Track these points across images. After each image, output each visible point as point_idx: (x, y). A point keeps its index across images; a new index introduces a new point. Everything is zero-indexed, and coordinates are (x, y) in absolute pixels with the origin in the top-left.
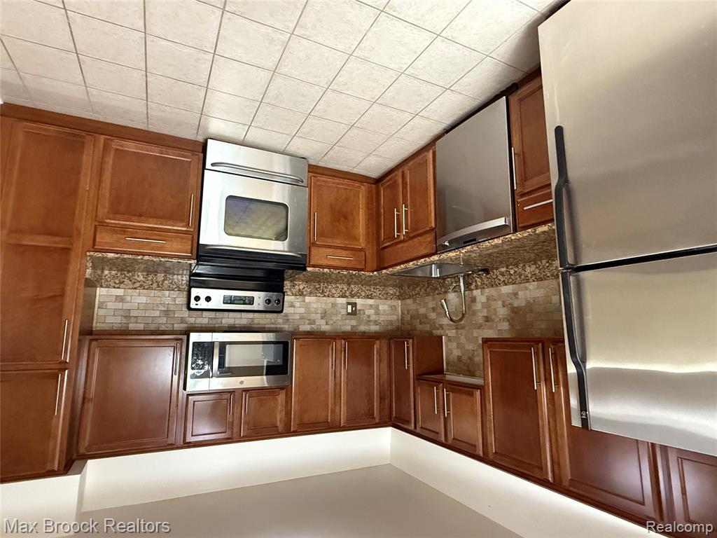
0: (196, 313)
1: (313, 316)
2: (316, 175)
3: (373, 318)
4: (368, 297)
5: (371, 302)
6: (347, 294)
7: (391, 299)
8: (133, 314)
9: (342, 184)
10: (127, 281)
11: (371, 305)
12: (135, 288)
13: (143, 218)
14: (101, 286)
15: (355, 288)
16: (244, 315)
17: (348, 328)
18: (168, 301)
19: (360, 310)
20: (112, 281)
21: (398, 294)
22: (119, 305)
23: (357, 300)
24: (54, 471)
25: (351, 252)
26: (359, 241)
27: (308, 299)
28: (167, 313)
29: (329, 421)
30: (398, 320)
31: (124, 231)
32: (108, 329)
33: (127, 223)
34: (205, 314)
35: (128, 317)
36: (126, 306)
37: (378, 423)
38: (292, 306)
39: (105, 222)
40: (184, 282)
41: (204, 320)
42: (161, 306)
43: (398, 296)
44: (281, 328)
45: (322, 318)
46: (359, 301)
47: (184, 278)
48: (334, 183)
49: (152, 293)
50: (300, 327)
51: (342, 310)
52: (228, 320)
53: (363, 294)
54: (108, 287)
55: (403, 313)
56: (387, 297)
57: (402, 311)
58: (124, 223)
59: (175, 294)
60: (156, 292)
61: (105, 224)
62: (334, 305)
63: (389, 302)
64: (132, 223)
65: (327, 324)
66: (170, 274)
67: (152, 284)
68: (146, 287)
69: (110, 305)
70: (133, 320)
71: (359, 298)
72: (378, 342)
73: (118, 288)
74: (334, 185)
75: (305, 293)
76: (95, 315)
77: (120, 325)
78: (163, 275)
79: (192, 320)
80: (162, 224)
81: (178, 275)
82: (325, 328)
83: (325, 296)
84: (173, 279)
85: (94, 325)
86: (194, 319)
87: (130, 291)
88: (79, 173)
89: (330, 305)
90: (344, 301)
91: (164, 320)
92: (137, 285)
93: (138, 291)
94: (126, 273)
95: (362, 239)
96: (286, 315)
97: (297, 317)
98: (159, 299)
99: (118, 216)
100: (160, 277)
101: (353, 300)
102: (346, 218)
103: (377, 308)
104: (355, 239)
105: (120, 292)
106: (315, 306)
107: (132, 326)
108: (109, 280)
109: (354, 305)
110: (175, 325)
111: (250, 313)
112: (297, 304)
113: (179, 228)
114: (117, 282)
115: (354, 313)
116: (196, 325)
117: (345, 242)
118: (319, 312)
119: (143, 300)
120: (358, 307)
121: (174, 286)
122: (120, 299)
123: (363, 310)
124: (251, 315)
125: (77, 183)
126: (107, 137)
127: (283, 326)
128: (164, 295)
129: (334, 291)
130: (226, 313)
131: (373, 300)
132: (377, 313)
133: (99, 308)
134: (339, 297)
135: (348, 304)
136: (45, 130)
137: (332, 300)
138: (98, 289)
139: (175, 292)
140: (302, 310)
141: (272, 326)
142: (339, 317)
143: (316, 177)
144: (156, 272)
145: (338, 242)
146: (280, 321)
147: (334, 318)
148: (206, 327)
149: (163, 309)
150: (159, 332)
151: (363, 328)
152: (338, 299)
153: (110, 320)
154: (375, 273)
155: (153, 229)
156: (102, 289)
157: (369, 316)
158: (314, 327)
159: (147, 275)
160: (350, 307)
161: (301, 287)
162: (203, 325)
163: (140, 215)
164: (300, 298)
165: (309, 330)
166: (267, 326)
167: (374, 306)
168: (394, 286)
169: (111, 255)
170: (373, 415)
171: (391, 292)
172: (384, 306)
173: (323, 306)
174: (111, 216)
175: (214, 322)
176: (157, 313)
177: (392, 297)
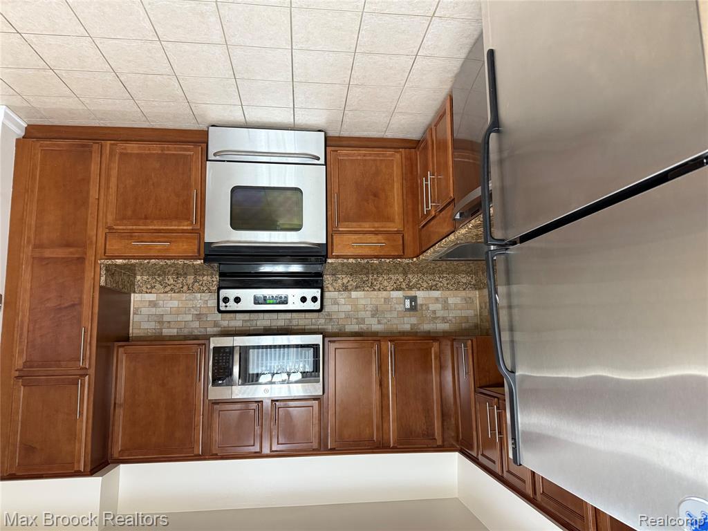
0: (229, 315)
1: (362, 314)
2: (337, 148)
3: (440, 314)
4: (431, 288)
5: (436, 294)
6: (404, 286)
7: (464, 289)
8: (166, 319)
9: (370, 155)
10: (158, 286)
11: (437, 299)
12: (166, 292)
13: (148, 221)
14: (134, 292)
15: (414, 279)
16: (282, 316)
17: (407, 327)
18: (199, 303)
19: (422, 305)
20: (145, 286)
21: (474, 282)
22: (153, 310)
23: (417, 292)
24: (80, 471)
25: (384, 236)
26: (393, 221)
27: (354, 294)
28: (199, 317)
29: (375, 439)
30: (476, 315)
31: (131, 236)
32: (142, 335)
33: (134, 227)
34: (239, 316)
35: (161, 322)
36: (159, 311)
37: (438, 447)
38: (335, 302)
39: (114, 229)
40: (215, 283)
41: (237, 322)
42: (193, 310)
43: (474, 285)
44: (324, 329)
45: (373, 316)
46: (420, 295)
47: (214, 279)
48: (359, 155)
49: (184, 296)
50: (346, 327)
51: (397, 306)
52: (264, 321)
53: (425, 285)
54: (141, 292)
55: (481, 308)
56: (458, 286)
57: (480, 304)
58: (131, 227)
59: (206, 296)
60: (187, 295)
61: (114, 231)
62: (387, 300)
63: (463, 293)
64: (138, 227)
65: (379, 323)
66: (199, 275)
67: (182, 288)
68: (177, 291)
69: (145, 311)
70: (166, 325)
71: (419, 290)
72: (436, 345)
73: (150, 293)
74: (359, 158)
75: (350, 288)
76: (131, 322)
77: (154, 331)
78: (193, 277)
79: (225, 323)
80: (167, 225)
81: (207, 275)
82: (376, 327)
83: (374, 290)
84: (203, 280)
85: (131, 331)
86: (227, 322)
87: (162, 295)
88: (89, 182)
89: (383, 300)
90: (399, 294)
91: (196, 324)
92: (168, 289)
93: (169, 295)
94: (156, 277)
95: (398, 218)
96: (329, 314)
97: (343, 315)
98: (191, 302)
99: (125, 222)
100: (190, 279)
101: (413, 293)
102: (375, 195)
103: (446, 301)
104: (389, 219)
105: (152, 297)
106: (363, 302)
107: (166, 332)
108: (141, 285)
109: (413, 299)
110: (208, 329)
111: (287, 314)
112: (342, 301)
113: (185, 228)
114: (149, 287)
115: (413, 308)
116: (230, 329)
117: (376, 224)
118: (368, 309)
119: (175, 304)
120: (419, 301)
121: (205, 288)
122: (153, 304)
123: (426, 305)
124: (288, 315)
125: (88, 192)
126: (113, 142)
127: (324, 327)
128: (195, 297)
129: (385, 283)
130: (261, 315)
131: (440, 292)
132: (446, 306)
133: (134, 314)
134: (393, 290)
135: (406, 298)
136: (58, 145)
137: (384, 294)
138: (132, 295)
139: (206, 295)
140: (349, 308)
141: (313, 327)
142: (395, 315)
143: (337, 151)
144: (186, 274)
145: (367, 226)
146: (322, 321)
147: (388, 316)
148: (239, 331)
149: (195, 313)
150: (192, 337)
151: (427, 327)
152: (391, 292)
153: (145, 326)
154: (415, 259)
155: (159, 231)
156: (136, 295)
157: (434, 312)
158: (364, 327)
159: (177, 278)
160: (408, 302)
161: (345, 281)
162: (237, 329)
163: (146, 218)
164: (345, 294)
165: (357, 330)
166: (307, 327)
167: (441, 300)
168: (468, 273)
169: (119, 262)
170: (433, 435)
171: (464, 280)
172: (455, 299)
173: (374, 302)
174: (118, 222)
175: (248, 324)
176: (189, 318)
177: (466, 287)
